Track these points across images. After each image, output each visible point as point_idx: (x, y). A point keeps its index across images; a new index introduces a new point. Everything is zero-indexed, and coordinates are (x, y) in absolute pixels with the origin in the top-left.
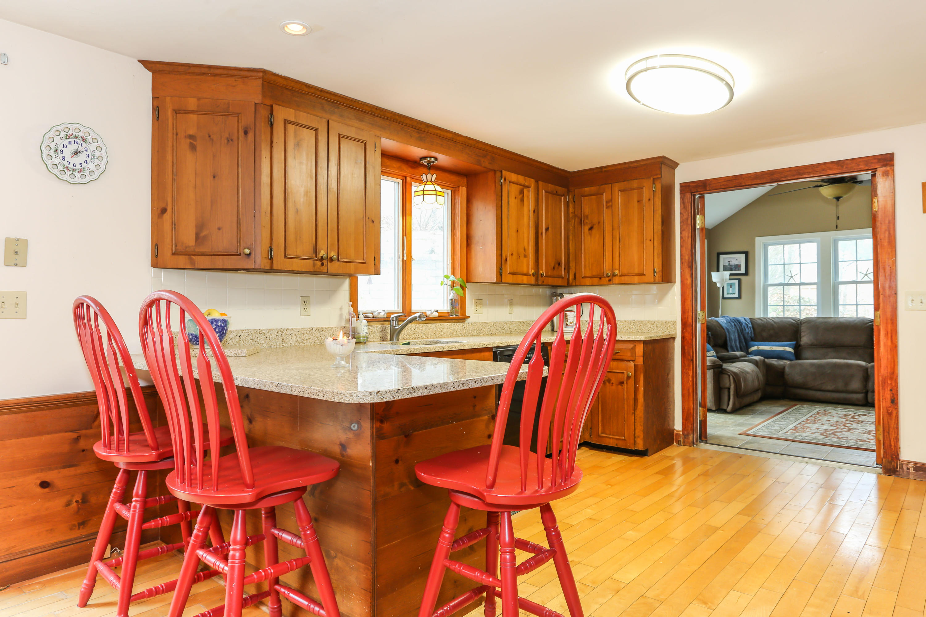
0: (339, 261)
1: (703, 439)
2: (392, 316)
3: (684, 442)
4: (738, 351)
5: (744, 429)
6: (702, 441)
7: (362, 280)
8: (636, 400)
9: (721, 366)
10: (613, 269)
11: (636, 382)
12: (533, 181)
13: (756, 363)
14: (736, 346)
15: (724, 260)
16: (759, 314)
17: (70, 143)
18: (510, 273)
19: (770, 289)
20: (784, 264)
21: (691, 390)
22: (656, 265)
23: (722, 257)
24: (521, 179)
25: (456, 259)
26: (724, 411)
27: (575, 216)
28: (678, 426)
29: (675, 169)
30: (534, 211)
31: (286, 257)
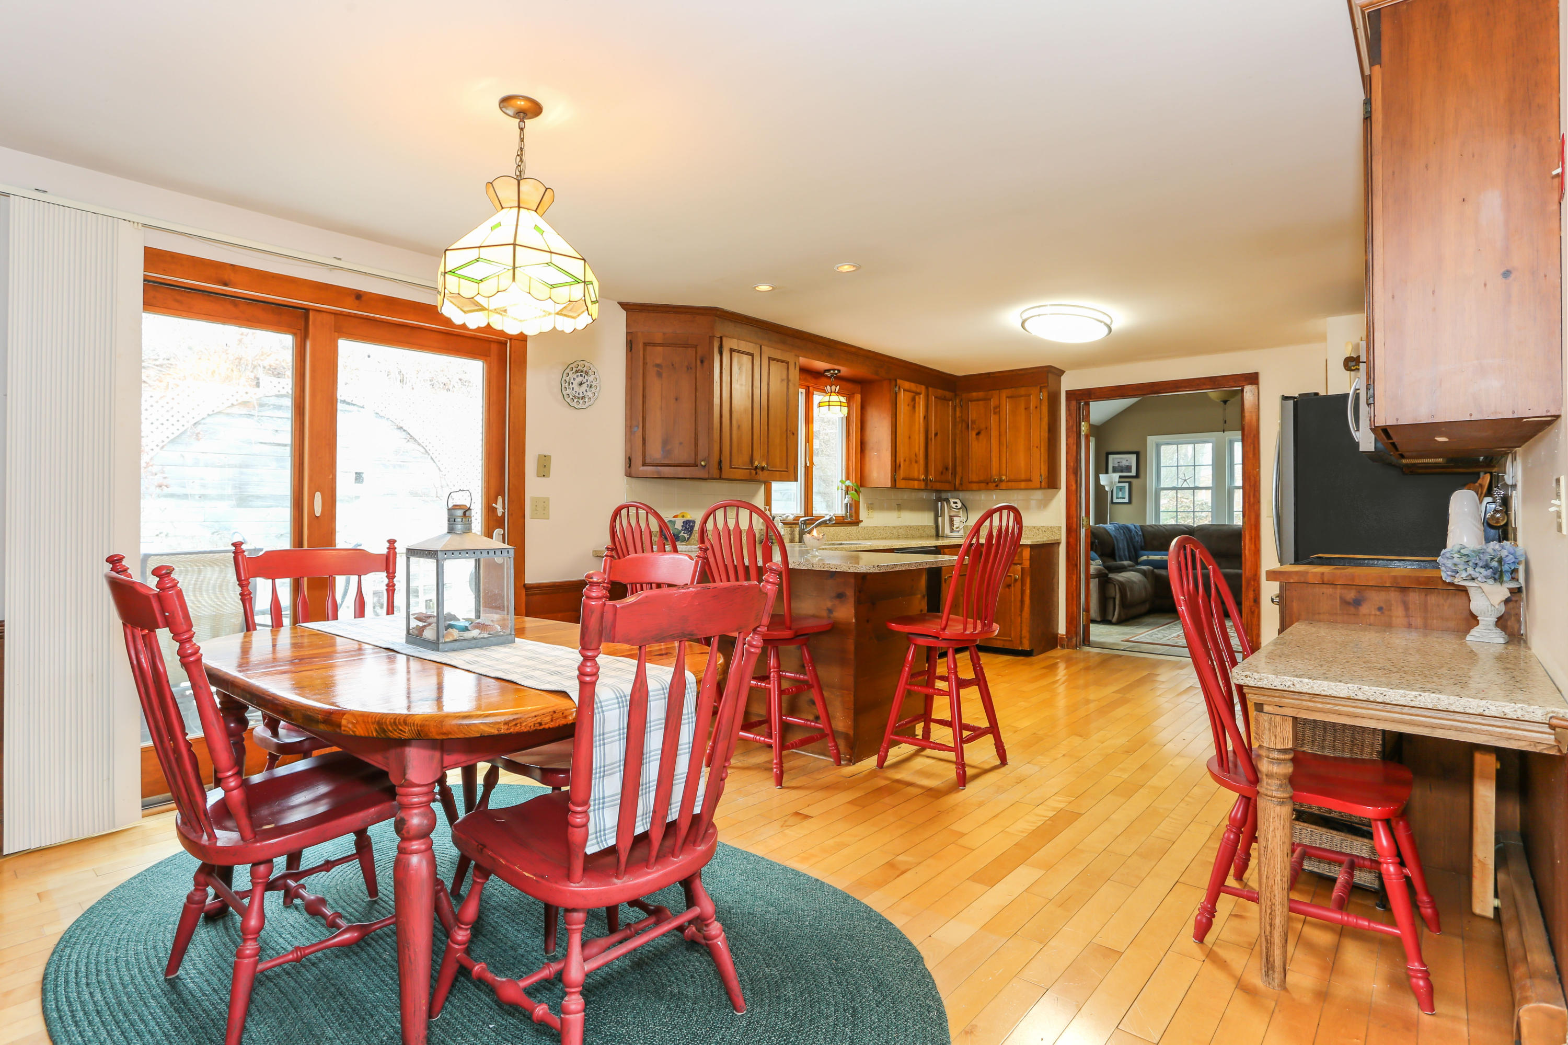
0: (768, 470)
1: (1087, 643)
2: (801, 519)
3: (1067, 645)
4: (1126, 560)
5: (1127, 637)
6: (1084, 645)
7: (775, 486)
8: (1022, 602)
9: (1107, 575)
10: (1000, 475)
11: (1023, 584)
12: (923, 387)
13: (1144, 573)
14: (1125, 555)
15: (1113, 460)
16: (1150, 521)
17: (577, 376)
18: (903, 479)
19: (1163, 493)
20: (1178, 466)
21: (1075, 595)
22: (1042, 471)
23: (1111, 457)
24: (913, 386)
25: (850, 464)
26: (1109, 623)
27: (962, 421)
28: (1062, 630)
29: (1060, 376)
30: (925, 417)
31: (731, 467)
